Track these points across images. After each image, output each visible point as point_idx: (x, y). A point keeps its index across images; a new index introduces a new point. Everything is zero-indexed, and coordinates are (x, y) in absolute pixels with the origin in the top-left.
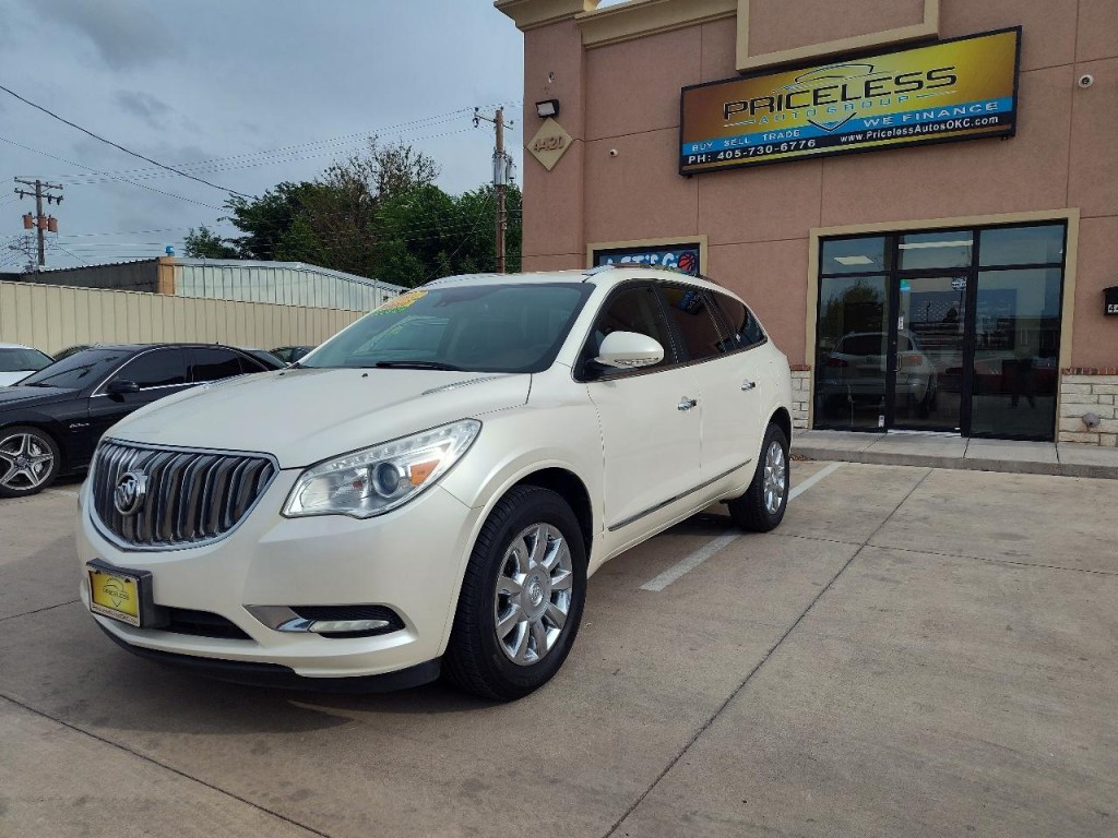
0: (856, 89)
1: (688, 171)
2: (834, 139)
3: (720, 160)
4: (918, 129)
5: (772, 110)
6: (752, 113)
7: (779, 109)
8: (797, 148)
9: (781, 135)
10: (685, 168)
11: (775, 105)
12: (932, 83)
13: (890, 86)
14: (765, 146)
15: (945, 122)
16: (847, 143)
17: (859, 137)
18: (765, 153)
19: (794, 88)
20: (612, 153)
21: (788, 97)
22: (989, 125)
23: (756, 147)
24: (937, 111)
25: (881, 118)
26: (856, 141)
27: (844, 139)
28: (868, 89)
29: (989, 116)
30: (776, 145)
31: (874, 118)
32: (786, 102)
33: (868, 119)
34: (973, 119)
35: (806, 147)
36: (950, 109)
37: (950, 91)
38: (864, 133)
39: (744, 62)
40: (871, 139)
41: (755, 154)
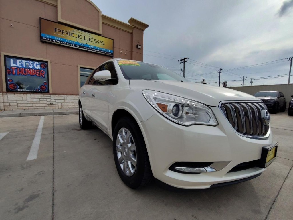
0: (87, 38)
1: (43, 41)
2: (83, 47)
3: (54, 41)
4: (99, 51)
5: (68, 35)
6: (63, 33)
7: (70, 35)
8: (75, 46)
9: (70, 42)
10: (42, 40)
11: (69, 34)
12: (101, 43)
13: (93, 40)
14: (67, 43)
15: (103, 51)
16: (86, 49)
17: (88, 48)
18: (67, 44)
19: (73, 32)
20: (12, 26)
21: (72, 33)
22: (109, 54)
23: (64, 42)
24: (102, 49)
25: (92, 46)
26: (87, 49)
27: (85, 48)
28: (89, 39)
29: (110, 53)
30: (70, 43)
31: (91, 46)
32: (72, 35)
33: (90, 46)
34: (107, 52)
35: (77, 46)
36: (104, 49)
37: (103, 46)
38: (89, 48)
39: (60, 20)
40: (90, 50)
41: (64, 44)
